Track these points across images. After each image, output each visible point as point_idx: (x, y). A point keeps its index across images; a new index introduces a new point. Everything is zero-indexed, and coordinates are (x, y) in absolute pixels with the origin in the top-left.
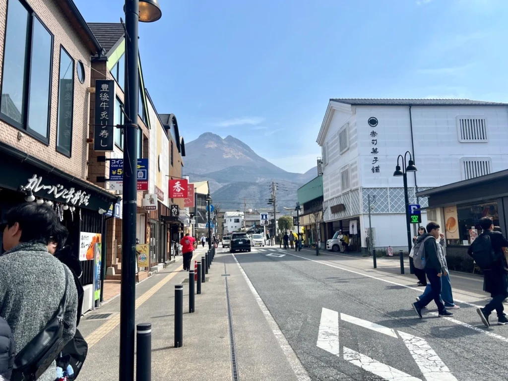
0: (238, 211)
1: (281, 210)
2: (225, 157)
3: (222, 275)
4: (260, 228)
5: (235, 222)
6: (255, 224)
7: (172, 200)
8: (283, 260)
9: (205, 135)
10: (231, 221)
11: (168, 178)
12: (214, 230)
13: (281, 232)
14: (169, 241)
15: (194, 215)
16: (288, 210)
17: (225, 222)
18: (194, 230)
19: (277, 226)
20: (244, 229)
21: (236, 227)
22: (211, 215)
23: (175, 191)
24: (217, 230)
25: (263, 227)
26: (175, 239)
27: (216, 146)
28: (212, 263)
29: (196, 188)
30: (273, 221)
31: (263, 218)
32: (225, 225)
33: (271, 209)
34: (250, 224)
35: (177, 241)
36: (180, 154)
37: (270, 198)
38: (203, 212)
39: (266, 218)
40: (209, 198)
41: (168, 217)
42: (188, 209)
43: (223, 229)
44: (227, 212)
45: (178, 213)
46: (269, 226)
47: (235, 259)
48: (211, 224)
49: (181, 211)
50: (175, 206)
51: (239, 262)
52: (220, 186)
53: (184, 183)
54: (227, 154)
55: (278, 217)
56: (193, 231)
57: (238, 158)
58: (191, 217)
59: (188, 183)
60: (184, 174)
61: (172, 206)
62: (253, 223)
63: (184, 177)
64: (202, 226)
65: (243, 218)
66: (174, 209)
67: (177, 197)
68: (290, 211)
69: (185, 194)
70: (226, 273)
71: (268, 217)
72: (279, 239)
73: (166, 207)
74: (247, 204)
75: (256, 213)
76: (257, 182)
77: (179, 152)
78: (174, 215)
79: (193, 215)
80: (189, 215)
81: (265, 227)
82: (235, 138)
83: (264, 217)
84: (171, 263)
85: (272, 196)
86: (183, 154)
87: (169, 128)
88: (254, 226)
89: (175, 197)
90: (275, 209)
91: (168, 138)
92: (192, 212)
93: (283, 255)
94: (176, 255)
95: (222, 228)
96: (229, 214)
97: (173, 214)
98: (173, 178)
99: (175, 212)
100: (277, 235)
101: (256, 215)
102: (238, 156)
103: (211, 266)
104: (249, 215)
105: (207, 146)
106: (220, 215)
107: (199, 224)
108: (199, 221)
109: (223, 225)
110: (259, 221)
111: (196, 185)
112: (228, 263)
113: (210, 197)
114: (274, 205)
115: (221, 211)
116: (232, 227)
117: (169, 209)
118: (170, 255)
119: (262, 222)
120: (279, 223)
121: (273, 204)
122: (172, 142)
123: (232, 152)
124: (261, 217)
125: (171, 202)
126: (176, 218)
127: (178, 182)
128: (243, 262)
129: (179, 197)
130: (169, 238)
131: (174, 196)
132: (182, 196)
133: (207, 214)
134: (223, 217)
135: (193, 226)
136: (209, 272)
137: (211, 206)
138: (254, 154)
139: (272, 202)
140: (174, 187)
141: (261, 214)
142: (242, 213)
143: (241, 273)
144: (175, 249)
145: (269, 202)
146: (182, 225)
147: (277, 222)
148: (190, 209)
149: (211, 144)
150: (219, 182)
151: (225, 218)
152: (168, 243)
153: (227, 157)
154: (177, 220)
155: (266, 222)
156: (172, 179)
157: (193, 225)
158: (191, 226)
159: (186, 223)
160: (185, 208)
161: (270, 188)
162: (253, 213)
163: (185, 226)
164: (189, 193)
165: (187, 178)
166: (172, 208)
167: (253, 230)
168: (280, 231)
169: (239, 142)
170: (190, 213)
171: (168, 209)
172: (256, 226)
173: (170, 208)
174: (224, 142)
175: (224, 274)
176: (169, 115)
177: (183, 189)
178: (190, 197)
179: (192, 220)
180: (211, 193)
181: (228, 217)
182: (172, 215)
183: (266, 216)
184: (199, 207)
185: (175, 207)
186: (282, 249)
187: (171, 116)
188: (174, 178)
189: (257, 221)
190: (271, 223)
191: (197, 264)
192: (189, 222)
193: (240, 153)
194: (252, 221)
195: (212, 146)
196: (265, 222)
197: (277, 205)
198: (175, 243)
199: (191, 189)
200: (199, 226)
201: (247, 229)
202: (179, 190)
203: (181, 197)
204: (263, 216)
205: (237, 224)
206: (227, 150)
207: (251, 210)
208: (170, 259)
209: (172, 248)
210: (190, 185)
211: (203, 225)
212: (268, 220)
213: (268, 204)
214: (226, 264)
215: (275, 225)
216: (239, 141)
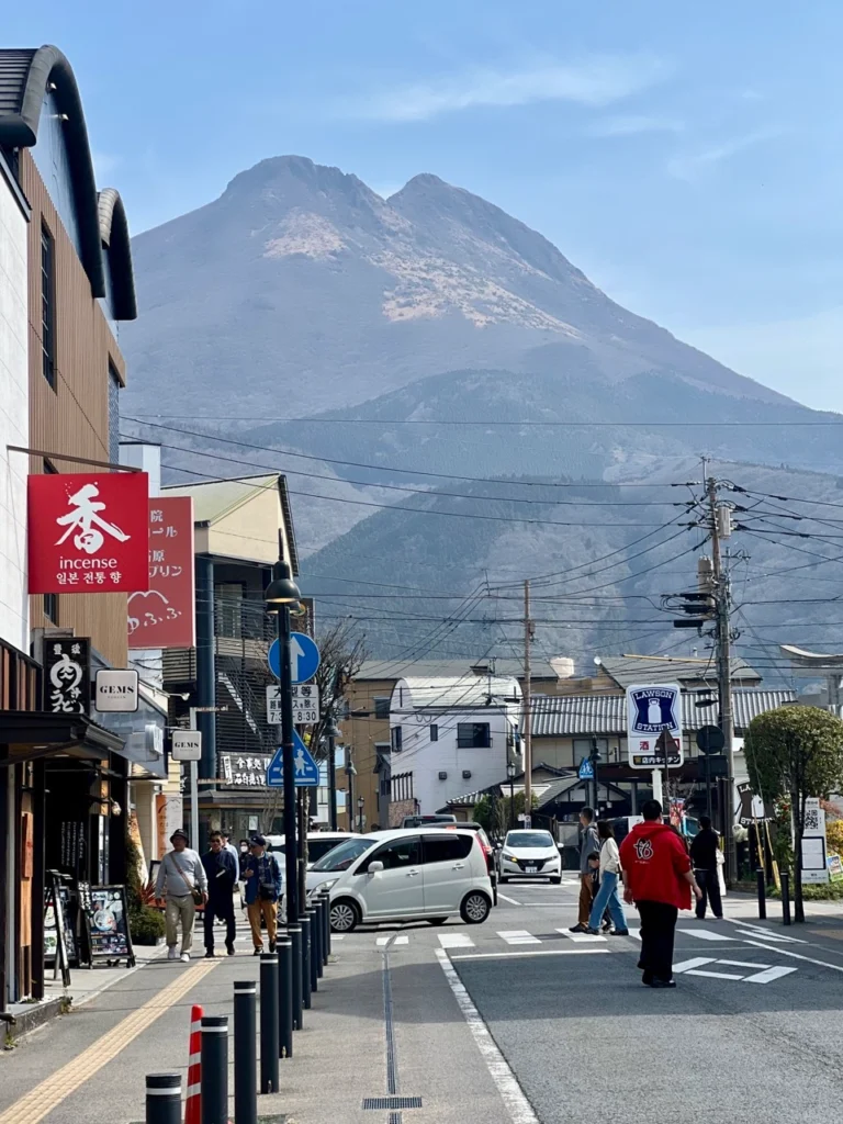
0: (480, 671)
1: (768, 662)
2: (394, 311)
3: (370, 1104)
4: (625, 786)
5: (462, 743)
6: (594, 757)
7: (52, 608)
8: (775, 1007)
9: (266, 172)
10: (434, 737)
11: (22, 465)
12: (323, 795)
13: (769, 811)
14: (29, 871)
15: (193, 702)
16: (813, 662)
17: (398, 747)
18: (195, 795)
19: (740, 774)
20: (518, 789)
21: (467, 776)
22: (298, 700)
23: (70, 550)
24: (341, 797)
25: (646, 776)
26: (69, 858)
27: (337, 245)
28: (306, 1016)
29: (203, 525)
30: (711, 738)
31: (643, 718)
32: (397, 764)
33: (699, 658)
34: (561, 756)
35: (84, 870)
36: (104, 304)
37: (692, 583)
38: (251, 680)
39: (667, 716)
40: (287, 593)
41: (27, 715)
42: (153, 657)
43: (386, 787)
44: (410, 682)
45: (89, 689)
46: (690, 772)
47: (459, 989)
48: (299, 763)
49: (104, 678)
50: (67, 645)
51: (481, 1016)
52: (365, 503)
53: (124, 491)
54: (408, 295)
55: (746, 708)
56: (187, 802)
57: (480, 320)
58: (178, 710)
59: (154, 491)
60: (128, 430)
61: (48, 644)
62: (584, 751)
63: (126, 457)
64: (245, 770)
65: (514, 720)
66: (66, 664)
67: (81, 587)
68: (826, 669)
69: (130, 565)
70: (392, 1089)
71: (677, 710)
72: (754, 857)
73: (13, 651)
74: (539, 629)
75: (597, 684)
76: (609, 475)
77: (97, 292)
78: (61, 705)
79: (186, 694)
80: (162, 702)
81: (657, 776)
82: (460, 192)
83: (655, 713)
84: (41, 1016)
85: (705, 570)
86: (124, 308)
87: (32, 142)
88: (587, 771)
89: (69, 588)
90: (722, 662)
91: (23, 204)
92: (179, 676)
93: (780, 971)
94: (74, 964)
95: (376, 779)
96: (422, 688)
97: (57, 695)
98: (56, 464)
99: (67, 683)
100: (740, 832)
101: (602, 695)
102: (480, 306)
103: (297, 1038)
104: (554, 695)
105: (280, 248)
106: (363, 700)
107: (226, 757)
108: (230, 735)
109: (382, 767)
110: (623, 735)
111: (202, 500)
112: (414, 1018)
113: (291, 583)
114: (718, 633)
115: (368, 669)
116: (443, 777)
117: (29, 663)
118: (37, 961)
119: (639, 745)
120: (748, 751)
121: (709, 625)
122: (46, 232)
123: (439, 279)
124: (632, 711)
125: (45, 618)
126: (75, 724)
127: (90, 490)
128: (511, 1013)
129: (95, 588)
130: (29, 851)
131: (62, 579)
132: (116, 577)
133: (272, 692)
134: (383, 711)
135: (187, 773)
136: (282, 1082)
137: (304, 643)
138: (589, 289)
139: (705, 610)
140: (62, 521)
141: (632, 688)
142: (511, 687)
143: (491, 1089)
144: (71, 924)
145: (683, 615)
146: (119, 764)
147: (737, 744)
148: (165, 659)
149: (306, 233)
150: (359, 484)
151: (394, 719)
152: (27, 888)
153: (409, 313)
154: (81, 736)
155: (666, 747)
156: (49, 468)
157: (186, 764)
158: (175, 768)
159: (143, 753)
160: (133, 655)
161: (691, 517)
162: (581, 688)
163: (137, 770)
164: (157, 555)
165: (149, 461)
166: (51, 659)
167: (579, 796)
168: (758, 806)
169: (489, 219)
170: (167, 687)
171: (22, 668)
172: (597, 769)
173: (38, 659)
174: (389, 218)
175: (385, 1094)
176: (32, 53)
177: (122, 537)
178: (165, 584)
179: (179, 736)
180: (303, 552)
181: (420, 711)
182: (49, 703)
183: (666, 704)
184: (227, 646)
185: (67, 650)
186: (774, 924)
187: (37, 61)
188: (63, 467)
189: (606, 736)
190: (697, 752)
191: (199, 1027)
192: (159, 747)
193: (492, 287)
194: (575, 738)
195: (308, 247)
196: (660, 743)
197: (737, 634)
198: (73, 885)
199: (171, 531)
200: (229, 773)
201: (541, 791)
202: (94, 543)
203: (109, 586)
204: (643, 704)
205: (473, 758)
206: (408, 269)
207: (566, 668)
208: (38, 994)
209: (49, 921)
210: (162, 503)
211: (251, 762)
212: (677, 734)
213: (679, 624)
214: (398, 1028)
215: (722, 767)
216: (486, 206)
